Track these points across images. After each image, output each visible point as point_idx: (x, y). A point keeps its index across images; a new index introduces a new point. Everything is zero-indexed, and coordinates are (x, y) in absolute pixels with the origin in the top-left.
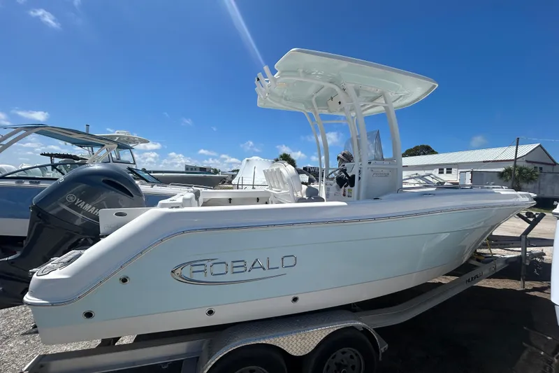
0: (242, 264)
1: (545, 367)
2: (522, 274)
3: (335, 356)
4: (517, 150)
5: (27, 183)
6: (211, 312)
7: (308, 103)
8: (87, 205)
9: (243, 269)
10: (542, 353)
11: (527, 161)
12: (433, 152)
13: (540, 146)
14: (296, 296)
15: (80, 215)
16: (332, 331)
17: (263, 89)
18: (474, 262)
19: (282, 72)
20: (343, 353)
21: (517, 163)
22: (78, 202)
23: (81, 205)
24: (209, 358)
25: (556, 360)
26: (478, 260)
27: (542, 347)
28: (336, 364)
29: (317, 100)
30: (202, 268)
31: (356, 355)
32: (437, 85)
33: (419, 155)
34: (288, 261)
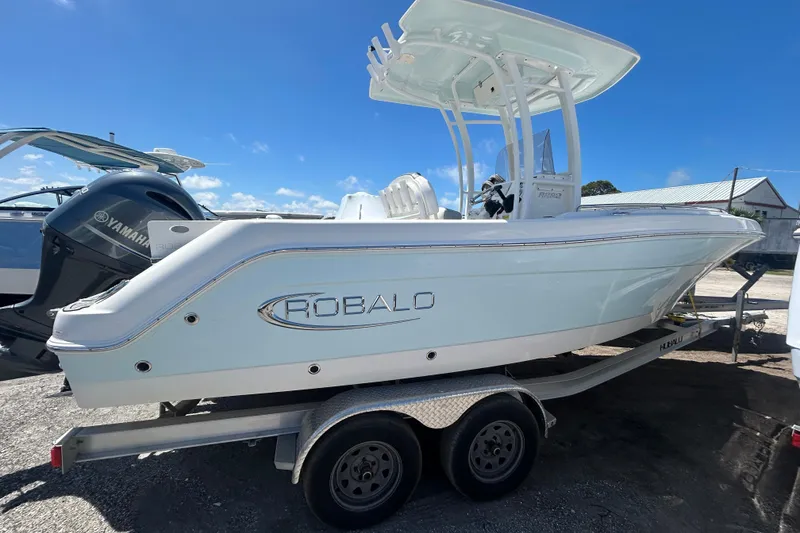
0: (359, 301)
1: (761, 450)
2: (735, 342)
3: (486, 431)
4: (733, 186)
5: (28, 216)
6: (314, 370)
7: (444, 92)
8: (126, 227)
9: (359, 309)
10: (758, 434)
11: (747, 203)
12: (614, 191)
13: (766, 180)
14: (433, 350)
15: (117, 243)
16: (482, 397)
17: (381, 66)
18: (670, 326)
19: (410, 34)
20: (497, 428)
21: (733, 206)
22: (111, 223)
23: (117, 228)
24: (314, 429)
25: (775, 442)
26: (677, 324)
27: (759, 427)
28: (486, 442)
29: (459, 86)
30: (302, 305)
31: (514, 430)
32: (639, 58)
33: (594, 194)
34: (424, 300)
